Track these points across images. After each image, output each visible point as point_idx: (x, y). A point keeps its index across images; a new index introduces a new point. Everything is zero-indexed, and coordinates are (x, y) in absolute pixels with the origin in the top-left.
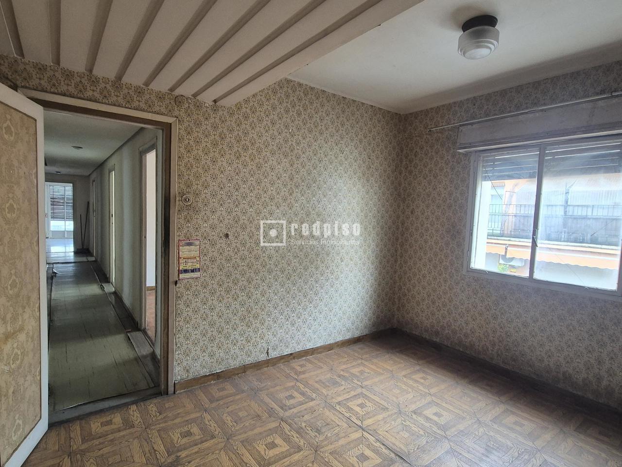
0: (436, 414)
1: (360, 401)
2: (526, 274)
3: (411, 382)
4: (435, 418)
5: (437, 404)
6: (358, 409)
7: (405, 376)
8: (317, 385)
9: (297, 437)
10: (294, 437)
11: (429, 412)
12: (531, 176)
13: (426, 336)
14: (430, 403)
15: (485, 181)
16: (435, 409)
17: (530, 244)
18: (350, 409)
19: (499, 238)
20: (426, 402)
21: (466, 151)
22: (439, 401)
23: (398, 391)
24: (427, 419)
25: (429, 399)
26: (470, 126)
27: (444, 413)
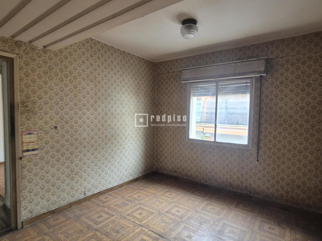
0: (177, 211)
1: (139, 212)
2: (213, 140)
3: (164, 198)
4: (177, 213)
5: (177, 206)
6: (138, 216)
7: (161, 195)
8: (115, 207)
9: (106, 238)
10: (104, 238)
11: (173, 211)
12: (213, 95)
13: (170, 173)
14: (174, 206)
15: (194, 97)
16: (176, 209)
17: (214, 126)
18: (134, 217)
19: (200, 123)
20: (172, 206)
21: (185, 83)
22: (178, 205)
23: (158, 203)
24: (173, 214)
25: (173, 204)
26: (186, 70)
27: (180, 210)
